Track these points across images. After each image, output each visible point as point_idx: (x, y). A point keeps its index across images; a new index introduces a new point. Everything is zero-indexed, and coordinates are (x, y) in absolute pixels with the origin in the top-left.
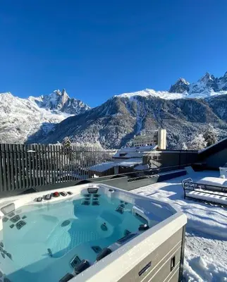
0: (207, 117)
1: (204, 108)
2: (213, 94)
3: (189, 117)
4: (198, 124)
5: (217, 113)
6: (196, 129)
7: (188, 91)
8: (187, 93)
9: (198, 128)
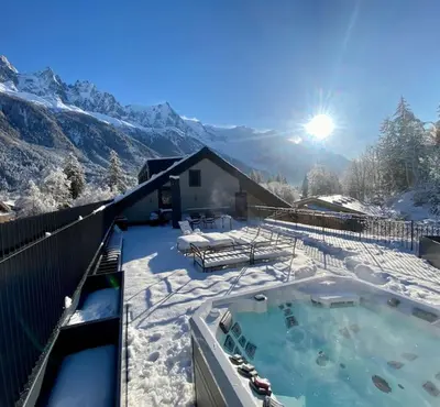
0: (56, 139)
1: (50, 124)
2: (61, 105)
3: (22, 133)
4: (41, 149)
5: (69, 137)
6: (39, 157)
7: (16, 83)
8: (13, 86)
9: (41, 154)
